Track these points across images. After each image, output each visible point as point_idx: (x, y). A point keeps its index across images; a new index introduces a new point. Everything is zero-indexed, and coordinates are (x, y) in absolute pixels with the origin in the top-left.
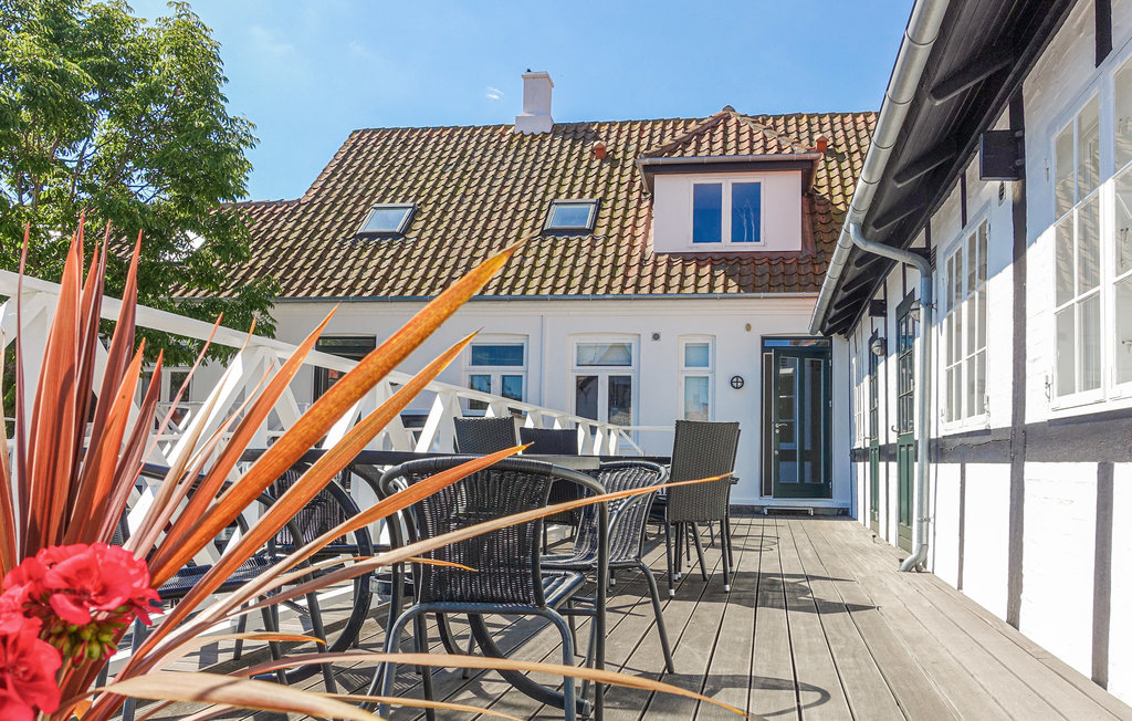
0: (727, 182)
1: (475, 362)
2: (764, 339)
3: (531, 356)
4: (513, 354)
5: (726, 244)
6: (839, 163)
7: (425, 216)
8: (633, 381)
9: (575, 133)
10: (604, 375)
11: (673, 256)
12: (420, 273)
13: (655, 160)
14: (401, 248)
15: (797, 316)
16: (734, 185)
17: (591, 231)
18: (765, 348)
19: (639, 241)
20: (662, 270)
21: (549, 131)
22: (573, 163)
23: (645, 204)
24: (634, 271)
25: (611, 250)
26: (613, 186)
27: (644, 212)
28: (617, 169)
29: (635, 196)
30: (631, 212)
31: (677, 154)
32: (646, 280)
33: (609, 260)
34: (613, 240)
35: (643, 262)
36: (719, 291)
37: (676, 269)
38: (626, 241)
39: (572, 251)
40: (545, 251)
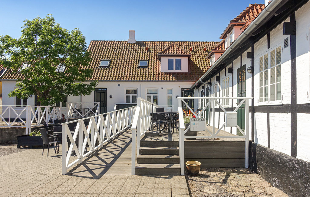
0: (174, 59)
2: (182, 89)
3: (138, 92)
5: (174, 70)
6: (195, 53)
7: (113, 62)
8: (158, 96)
9: (141, 44)
10: (152, 95)
11: (165, 73)
12: (115, 75)
13: (161, 54)
14: (109, 70)
15: (188, 85)
16: (176, 59)
17: (148, 67)
18: (182, 91)
19: (157, 69)
20: (163, 75)
21: (135, 43)
22: (141, 51)
23: (158, 61)
24: (157, 75)
25: (152, 71)
26: (151, 57)
27: (158, 63)
28: (151, 53)
29: (155, 59)
30: (155, 63)
31: (165, 53)
32: (160, 78)
33: (152, 73)
34: (152, 69)
35: (159, 74)
36: (174, 80)
37: (165, 75)
38: (155, 69)
39: (145, 71)
40: (139, 71)
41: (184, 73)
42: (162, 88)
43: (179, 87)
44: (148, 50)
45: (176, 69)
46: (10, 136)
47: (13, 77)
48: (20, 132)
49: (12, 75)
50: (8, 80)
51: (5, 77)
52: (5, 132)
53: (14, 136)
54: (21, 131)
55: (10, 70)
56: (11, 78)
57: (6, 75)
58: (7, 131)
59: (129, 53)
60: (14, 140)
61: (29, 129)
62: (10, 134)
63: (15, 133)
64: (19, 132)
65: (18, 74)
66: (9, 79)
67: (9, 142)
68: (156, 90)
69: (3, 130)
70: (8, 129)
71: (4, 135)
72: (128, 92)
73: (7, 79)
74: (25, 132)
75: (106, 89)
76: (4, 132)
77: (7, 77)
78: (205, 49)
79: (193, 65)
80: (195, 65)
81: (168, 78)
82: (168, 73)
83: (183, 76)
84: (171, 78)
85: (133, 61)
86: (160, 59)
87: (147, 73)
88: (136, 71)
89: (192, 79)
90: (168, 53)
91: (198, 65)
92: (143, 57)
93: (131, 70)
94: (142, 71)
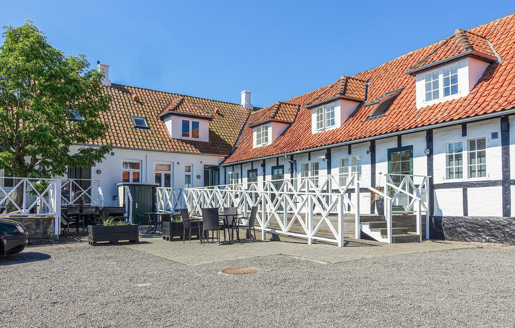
0: (191, 120)
1: (124, 167)
2: (204, 165)
3: (142, 166)
5: (190, 138)
8: (171, 175)
9: (123, 90)
10: (163, 173)
11: (178, 140)
13: (174, 112)
15: (213, 160)
17: (150, 129)
18: (205, 168)
19: (165, 133)
20: (177, 144)
21: (110, 86)
22: (127, 101)
23: (159, 121)
24: (169, 143)
25: (159, 136)
26: (146, 113)
27: (161, 124)
28: (143, 106)
29: (155, 117)
30: (157, 123)
31: (178, 111)
32: (175, 147)
33: (160, 139)
34: (157, 132)
35: (170, 141)
36: (195, 152)
37: (181, 144)
38: (161, 133)
39: (147, 135)
40: (139, 134)
41: (204, 144)
42: (178, 163)
43: (201, 162)
44: (137, 100)
45: (192, 137)
48: (43, 225)
53: (32, 232)
54: (45, 223)
63: (34, 227)
64: (41, 225)
68: (167, 165)
74: (52, 225)
78: (217, 111)
79: (211, 133)
80: (213, 133)
81: (186, 148)
82: (182, 141)
83: (203, 147)
84: (190, 148)
85: (121, 116)
86: (163, 118)
87: (153, 138)
88: (135, 133)
89: (218, 153)
90: (182, 111)
91: (216, 133)
92: (135, 111)
93: (125, 131)
94: (143, 134)
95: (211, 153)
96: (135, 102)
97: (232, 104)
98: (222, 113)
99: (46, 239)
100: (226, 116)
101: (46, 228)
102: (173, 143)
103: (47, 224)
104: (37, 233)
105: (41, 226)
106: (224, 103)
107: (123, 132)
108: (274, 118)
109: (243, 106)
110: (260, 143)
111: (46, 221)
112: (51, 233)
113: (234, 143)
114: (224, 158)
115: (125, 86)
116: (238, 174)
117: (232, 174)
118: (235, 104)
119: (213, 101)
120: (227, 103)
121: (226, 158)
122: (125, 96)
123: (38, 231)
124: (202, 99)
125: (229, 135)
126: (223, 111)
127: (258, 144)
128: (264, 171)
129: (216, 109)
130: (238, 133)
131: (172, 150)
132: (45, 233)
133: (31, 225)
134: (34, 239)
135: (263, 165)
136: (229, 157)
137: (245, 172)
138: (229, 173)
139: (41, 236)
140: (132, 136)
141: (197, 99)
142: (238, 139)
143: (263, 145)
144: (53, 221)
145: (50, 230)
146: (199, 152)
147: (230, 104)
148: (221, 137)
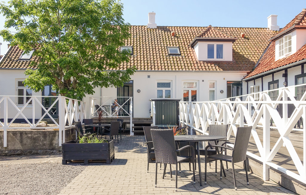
0: (215, 44)
1: (158, 87)
2: (227, 81)
3: (173, 85)
4: (168, 85)
5: (215, 59)
7: (136, 49)
8: (197, 91)
9: (165, 29)
10: (190, 90)
11: (204, 62)
12: (143, 64)
13: (200, 38)
14: (134, 58)
15: (236, 76)
16: (217, 45)
17: (180, 55)
18: (227, 84)
19: (193, 57)
20: (202, 65)
21: (156, 28)
22: (167, 37)
23: (190, 48)
24: (196, 65)
25: (188, 60)
26: (180, 43)
27: (191, 50)
28: (179, 39)
29: (187, 46)
30: (188, 50)
31: (204, 37)
32: (200, 67)
33: (188, 62)
34: (187, 57)
35: (197, 63)
36: (218, 70)
37: (206, 65)
38: (190, 57)
39: (178, 60)
40: (172, 59)
41: (228, 63)
42: (203, 81)
43: (224, 79)
44: (175, 35)
45: (217, 58)
46: (35, 142)
47: (14, 66)
48: (49, 137)
49: (12, 63)
50: (8, 69)
51: (3, 66)
52: (26, 136)
53: (41, 143)
54: (51, 136)
55: (9, 57)
56: (11, 67)
57: (5, 63)
58: (30, 135)
59: (153, 39)
60: (40, 149)
61: (62, 131)
62: (34, 139)
63: (42, 138)
65: (20, 61)
66: (8, 67)
67: (34, 151)
69: (24, 133)
70: (31, 132)
71: (25, 141)
72: (160, 85)
73: (7, 67)
74: (57, 137)
75: (132, 82)
76: (24, 136)
77: (7, 66)
78: (243, 35)
79: (235, 54)
80: (237, 54)
81: (210, 67)
82: (208, 62)
83: (227, 65)
84: (214, 68)
85: (160, 48)
86: (193, 46)
87: (182, 62)
88: (168, 60)
89: (240, 70)
90: (207, 37)
91: (241, 53)
92: (171, 43)
93: (160, 59)
94: (175, 59)
95: (234, 70)
96: (173, 37)
97: (259, 28)
98: (247, 37)
99: (52, 149)
100: (251, 38)
101: (52, 140)
102: (199, 65)
103: (53, 136)
104: (44, 145)
105: (48, 138)
106: (251, 28)
107: (159, 59)
108: (298, 24)
109: (269, 29)
110: (283, 55)
111: (52, 133)
112: (56, 144)
113: (257, 60)
114: (246, 73)
115: (167, 26)
116: (259, 87)
117: (254, 88)
118: (261, 28)
119: (240, 28)
120: (253, 28)
121: (248, 73)
122: (166, 33)
123: (45, 142)
124: (230, 28)
125: (253, 54)
126: (248, 35)
127: (280, 55)
128: (286, 81)
129: (242, 34)
130: (263, 51)
131: (198, 70)
132: (51, 144)
133: (39, 137)
134: (42, 149)
135: (285, 75)
136: (251, 72)
137: (266, 85)
138: (251, 87)
139: (47, 147)
140: (166, 62)
141: (226, 29)
142: (262, 56)
143: (286, 55)
144: (57, 133)
145: (55, 142)
146: (222, 70)
147: (256, 28)
148: (245, 56)
